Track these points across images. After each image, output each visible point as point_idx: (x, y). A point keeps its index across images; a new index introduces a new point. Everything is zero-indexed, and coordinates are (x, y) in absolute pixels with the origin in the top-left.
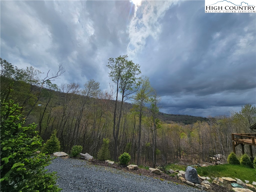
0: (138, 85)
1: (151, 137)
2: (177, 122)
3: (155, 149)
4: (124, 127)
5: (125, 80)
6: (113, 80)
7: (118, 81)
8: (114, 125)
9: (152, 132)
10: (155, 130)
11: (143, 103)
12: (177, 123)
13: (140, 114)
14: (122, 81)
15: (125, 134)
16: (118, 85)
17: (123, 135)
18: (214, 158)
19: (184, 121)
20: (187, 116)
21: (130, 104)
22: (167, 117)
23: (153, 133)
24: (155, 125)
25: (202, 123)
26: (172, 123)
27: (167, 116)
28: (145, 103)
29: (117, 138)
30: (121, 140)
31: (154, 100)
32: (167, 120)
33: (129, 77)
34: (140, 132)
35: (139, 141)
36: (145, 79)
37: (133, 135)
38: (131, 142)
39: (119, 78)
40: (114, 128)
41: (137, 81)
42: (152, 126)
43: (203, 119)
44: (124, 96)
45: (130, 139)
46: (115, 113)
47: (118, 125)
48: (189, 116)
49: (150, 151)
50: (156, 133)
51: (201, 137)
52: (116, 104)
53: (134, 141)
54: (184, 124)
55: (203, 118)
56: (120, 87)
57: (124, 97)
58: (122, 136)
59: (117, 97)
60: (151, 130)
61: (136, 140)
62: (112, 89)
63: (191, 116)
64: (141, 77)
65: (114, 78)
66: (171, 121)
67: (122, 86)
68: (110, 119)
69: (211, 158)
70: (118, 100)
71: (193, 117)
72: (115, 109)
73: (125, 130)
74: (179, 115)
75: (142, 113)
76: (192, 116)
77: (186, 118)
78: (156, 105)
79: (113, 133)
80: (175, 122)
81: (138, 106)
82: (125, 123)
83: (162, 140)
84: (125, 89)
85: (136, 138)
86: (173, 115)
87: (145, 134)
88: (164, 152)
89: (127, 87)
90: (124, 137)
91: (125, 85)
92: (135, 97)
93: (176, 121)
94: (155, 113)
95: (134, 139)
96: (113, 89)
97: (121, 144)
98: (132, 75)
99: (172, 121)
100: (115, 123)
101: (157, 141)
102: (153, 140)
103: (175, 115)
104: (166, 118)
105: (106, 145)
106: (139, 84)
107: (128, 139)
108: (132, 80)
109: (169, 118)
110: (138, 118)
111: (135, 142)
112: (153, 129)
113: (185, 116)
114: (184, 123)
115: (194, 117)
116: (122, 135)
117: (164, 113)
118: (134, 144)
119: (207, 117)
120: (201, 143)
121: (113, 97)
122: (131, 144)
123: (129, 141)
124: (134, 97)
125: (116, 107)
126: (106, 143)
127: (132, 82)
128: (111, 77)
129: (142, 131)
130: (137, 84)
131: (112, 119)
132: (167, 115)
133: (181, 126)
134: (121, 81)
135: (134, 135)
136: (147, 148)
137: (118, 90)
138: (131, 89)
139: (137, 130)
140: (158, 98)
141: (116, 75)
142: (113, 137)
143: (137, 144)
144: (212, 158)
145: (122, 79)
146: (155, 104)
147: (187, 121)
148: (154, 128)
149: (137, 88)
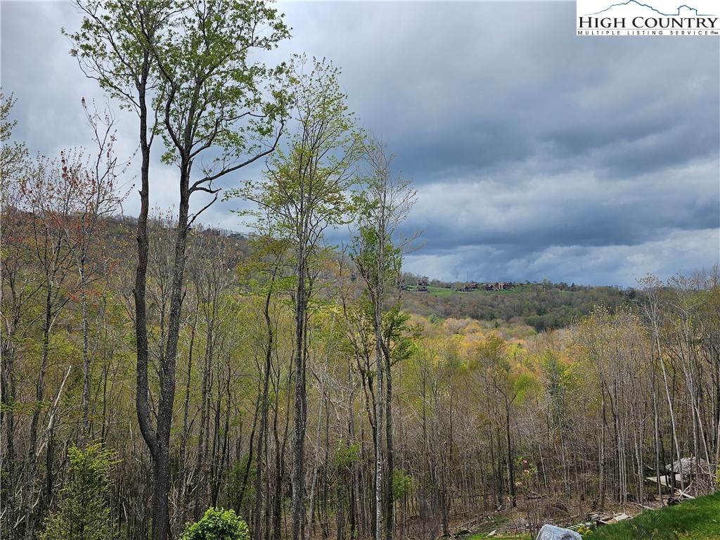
0: (278, 117)
1: (362, 416)
2: (499, 321)
3: (389, 475)
4: (207, 373)
5: (185, 78)
6: (105, 82)
7: (141, 88)
8: (141, 367)
9: (370, 382)
10: (384, 374)
11: (314, 223)
12: (497, 326)
13: (296, 288)
14: (168, 86)
15: (213, 415)
16: (143, 118)
17: (205, 419)
18: (663, 478)
19: (534, 316)
20: (548, 286)
21: (237, 237)
22: (446, 301)
23: (375, 391)
24: (383, 345)
25: (616, 317)
26: (474, 332)
27: (449, 293)
28: (322, 224)
29: (163, 439)
30: (193, 446)
31: (374, 206)
32: (447, 314)
33: (212, 61)
34: (302, 392)
35: (300, 443)
36: (316, 77)
37: (265, 412)
38: (255, 455)
39: (147, 64)
40: (142, 383)
41: (265, 88)
42: (366, 352)
43: (623, 298)
44: (194, 188)
45: (247, 439)
46: (139, 292)
47: (167, 367)
48: (557, 286)
49: (361, 490)
50: (389, 387)
51: (611, 388)
52: (142, 241)
53: (273, 446)
54: (531, 329)
55: (621, 293)
56: (156, 131)
57: (190, 192)
58: (197, 426)
59: (144, 195)
60: (363, 373)
61: (281, 439)
62: (109, 140)
63: (563, 286)
64: (288, 65)
65: (113, 69)
66: (468, 320)
67: (171, 118)
68: (112, 334)
69: (651, 479)
70: (151, 214)
71: (573, 288)
72: (141, 272)
73: (215, 392)
74: (507, 286)
75: (307, 285)
76: (570, 285)
77: (544, 300)
78: (387, 232)
79: (136, 415)
80: (488, 324)
81: (285, 243)
82: (209, 352)
83: (422, 422)
84: (195, 139)
85: (280, 427)
86: (476, 287)
87: (333, 400)
88: (434, 482)
89: (206, 126)
90: (212, 431)
91: (192, 111)
92: (260, 192)
93: (492, 318)
94: (380, 276)
95: (271, 437)
96: (113, 139)
97: (197, 472)
98: (232, 45)
99: (473, 317)
100: (142, 353)
101: (394, 433)
102: (374, 424)
103: (489, 288)
104: (441, 307)
105: (89, 478)
106: (281, 111)
107: (233, 441)
108: (230, 83)
109: (458, 307)
110: (285, 315)
111: (277, 449)
112: (374, 368)
113: (534, 287)
114: (530, 323)
115: (580, 288)
116: (198, 419)
117: (430, 280)
118: (270, 463)
119: (639, 287)
120: (610, 417)
121: (120, 189)
122: (254, 464)
123: (239, 448)
124: (254, 192)
125: (143, 258)
126: (92, 471)
127: (236, 93)
128: (89, 61)
129: (316, 386)
130: (271, 111)
131: (130, 333)
132: (449, 286)
133: (519, 341)
134: (162, 88)
135: (271, 412)
136: (346, 472)
137: (146, 149)
138: (235, 140)
139: (282, 384)
140: (395, 198)
141: (126, 48)
142: (142, 440)
143: (286, 460)
144: (654, 479)
145: (166, 74)
146: (382, 227)
147: (545, 312)
148: (379, 361)
149: (269, 130)
